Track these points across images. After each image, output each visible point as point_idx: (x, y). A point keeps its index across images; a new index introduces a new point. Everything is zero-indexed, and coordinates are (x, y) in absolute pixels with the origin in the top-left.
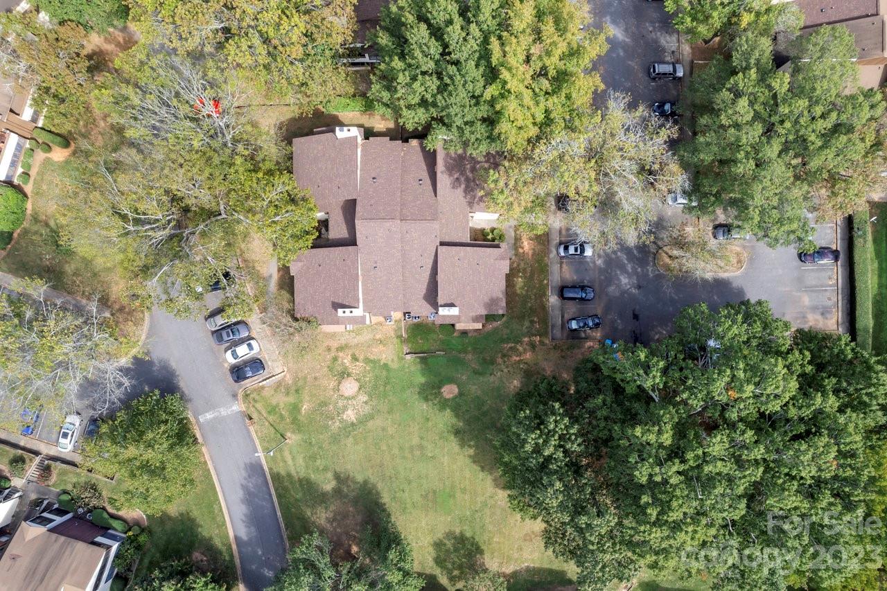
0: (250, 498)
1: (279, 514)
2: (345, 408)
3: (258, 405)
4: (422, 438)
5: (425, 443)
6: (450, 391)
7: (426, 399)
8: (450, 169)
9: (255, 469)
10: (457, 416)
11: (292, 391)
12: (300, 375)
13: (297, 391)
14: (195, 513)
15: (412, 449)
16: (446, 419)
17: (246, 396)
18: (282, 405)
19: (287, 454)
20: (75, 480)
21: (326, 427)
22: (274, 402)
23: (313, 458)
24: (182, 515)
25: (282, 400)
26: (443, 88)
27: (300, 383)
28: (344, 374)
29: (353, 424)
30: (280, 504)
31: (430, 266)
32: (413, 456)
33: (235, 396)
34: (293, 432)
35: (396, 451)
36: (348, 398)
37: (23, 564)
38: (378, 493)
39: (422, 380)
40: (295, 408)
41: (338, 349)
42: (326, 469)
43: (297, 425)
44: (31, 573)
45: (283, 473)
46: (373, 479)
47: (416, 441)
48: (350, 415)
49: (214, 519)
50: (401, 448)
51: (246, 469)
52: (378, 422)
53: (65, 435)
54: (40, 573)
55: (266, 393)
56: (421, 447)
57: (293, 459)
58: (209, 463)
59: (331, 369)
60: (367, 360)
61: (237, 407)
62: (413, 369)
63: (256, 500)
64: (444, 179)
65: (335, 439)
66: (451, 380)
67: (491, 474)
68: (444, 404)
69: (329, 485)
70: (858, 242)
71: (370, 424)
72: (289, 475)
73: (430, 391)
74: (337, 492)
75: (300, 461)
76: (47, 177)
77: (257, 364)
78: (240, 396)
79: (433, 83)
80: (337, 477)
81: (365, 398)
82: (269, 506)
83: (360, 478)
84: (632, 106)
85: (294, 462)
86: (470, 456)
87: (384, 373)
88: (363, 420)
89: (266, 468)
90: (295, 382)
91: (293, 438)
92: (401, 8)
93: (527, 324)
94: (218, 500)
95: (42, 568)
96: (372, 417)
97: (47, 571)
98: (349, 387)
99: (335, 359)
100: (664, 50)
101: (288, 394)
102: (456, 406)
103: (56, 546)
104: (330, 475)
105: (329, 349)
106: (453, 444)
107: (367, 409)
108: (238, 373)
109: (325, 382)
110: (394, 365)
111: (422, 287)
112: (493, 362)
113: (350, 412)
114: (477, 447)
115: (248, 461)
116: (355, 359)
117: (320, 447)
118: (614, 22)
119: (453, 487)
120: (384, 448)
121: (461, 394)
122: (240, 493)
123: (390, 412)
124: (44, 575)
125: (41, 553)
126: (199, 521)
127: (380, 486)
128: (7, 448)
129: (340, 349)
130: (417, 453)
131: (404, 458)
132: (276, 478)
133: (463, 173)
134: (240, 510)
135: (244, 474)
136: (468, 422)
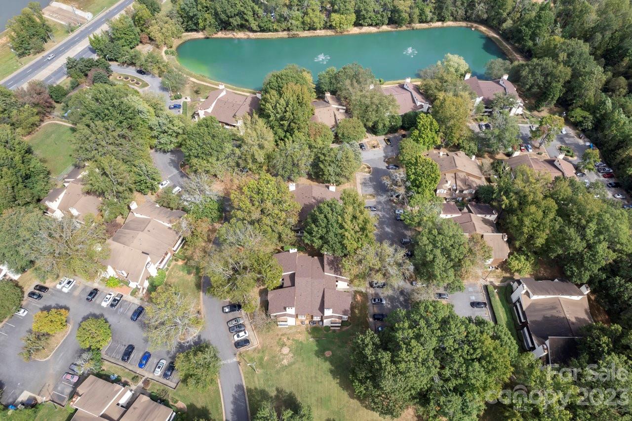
0: (236, 401)
1: (248, 409)
2: (283, 359)
3: (245, 358)
4: (316, 373)
5: (317, 376)
6: (328, 354)
7: (318, 357)
8: (329, 264)
9: (240, 387)
10: (331, 364)
11: (261, 352)
12: (264, 345)
13: (263, 352)
14: (209, 407)
15: (311, 378)
16: (327, 365)
17: (240, 354)
18: (256, 358)
19: (256, 379)
20: (158, 388)
21: (275, 367)
22: (252, 356)
23: (268, 380)
24: (203, 407)
25: (256, 356)
26: (327, 232)
27: (264, 349)
28: (284, 345)
29: (286, 366)
30: (249, 403)
31: (321, 296)
32: (312, 381)
33: (235, 354)
34: (260, 369)
35: (304, 378)
36: (285, 355)
37: (138, 411)
38: (295, 398)
39: (316, 348)
40: (261, 359)
41: (281, 335)
42: (273, 386)
43: (261, 365)
44: (141, 415)
45: (253, 388)
46: (295, 392)
47: (313, 374)
48: (285, 362)
49: (217, 410)
50: (307, 378)
51: (235, 387)
52: (297, 366)
53: (159, 367)
54: (144, 415)
55: (249, 353)
56: (316, 377)
57: (259, 380)
58: (219, 384)
59: (278, 343)
60: (293, 340)
61: (235, 360)
62: (312, 344)
63: (239, 402)
64: (327, 267)
65: (278, 372)
66: (329, 349)
67: (347, 391)
68: (326, 359)
69: (273, 393)
70: (492, 299)
71: (293, 366)
72: (256, 389)
73: (320, 353)
74: (277, 397)
75: (262, 382)
76: (175, 270)
77: (246, 342)
78: (237, 355)
79: (324, 230)
80: (277, 390)
81: (291, 355)
82: (244, 405)
83: (288, 391)
84: (391, 245)
85: (258, 383)
86: (337, 383)
87: (301, 345)
88: (290, 365)
89: (245, 387)
90: (263, 347)
91: (259, 371)
92: (315, 211)
93: (360, 328)
94: (221, 401)
95: (147, 412)
96: (294, 363)
97: (148, 415)
98: (286, 350)
99: (280, 339)
100: (406, 235)
101: (259, 353)
102: (331, 360)
103: (153, 405)
104: (274, 389)
105: (278, 335)
106: (330, 377)
107: (292, 360)
108: (238, 345)
109: (275, 348)
110: (305, 342)
111: (318, 305)
112: (346, 343)
113: (285, 361)
114: (340, 378)
115: (237, 383)
116: (288, 339)
117: (271, 376)
118: (387, 227)
119: (330, 396)
120: (299, 377)
121: (333, 355)
122: (231, 399)
123: (303, 361)
124: (146, 417)
125: (145, 409)
126: (211, 411)
127: (296, 395)
128: (133, 373)
129: (283, 335)
130: (314, 380)
131: (308, 382)
132: (249, 390)
133: (333, 266)
134: (230, 407)
135: (234, 389)
136: (336, 368)
